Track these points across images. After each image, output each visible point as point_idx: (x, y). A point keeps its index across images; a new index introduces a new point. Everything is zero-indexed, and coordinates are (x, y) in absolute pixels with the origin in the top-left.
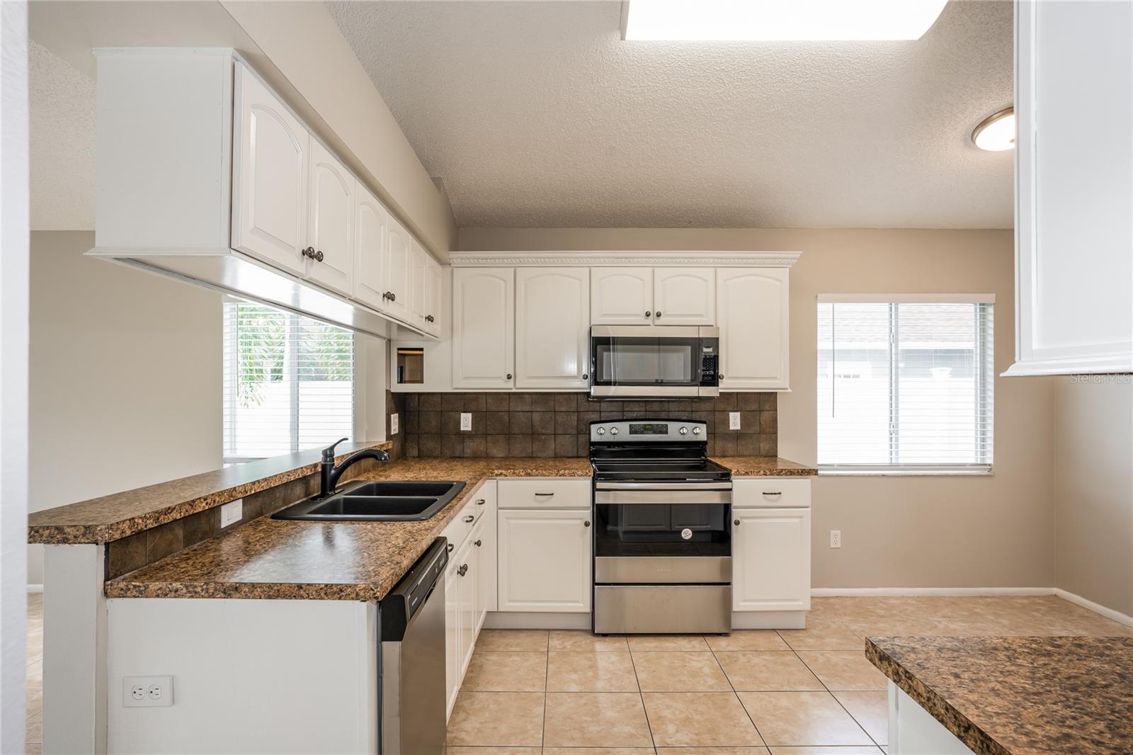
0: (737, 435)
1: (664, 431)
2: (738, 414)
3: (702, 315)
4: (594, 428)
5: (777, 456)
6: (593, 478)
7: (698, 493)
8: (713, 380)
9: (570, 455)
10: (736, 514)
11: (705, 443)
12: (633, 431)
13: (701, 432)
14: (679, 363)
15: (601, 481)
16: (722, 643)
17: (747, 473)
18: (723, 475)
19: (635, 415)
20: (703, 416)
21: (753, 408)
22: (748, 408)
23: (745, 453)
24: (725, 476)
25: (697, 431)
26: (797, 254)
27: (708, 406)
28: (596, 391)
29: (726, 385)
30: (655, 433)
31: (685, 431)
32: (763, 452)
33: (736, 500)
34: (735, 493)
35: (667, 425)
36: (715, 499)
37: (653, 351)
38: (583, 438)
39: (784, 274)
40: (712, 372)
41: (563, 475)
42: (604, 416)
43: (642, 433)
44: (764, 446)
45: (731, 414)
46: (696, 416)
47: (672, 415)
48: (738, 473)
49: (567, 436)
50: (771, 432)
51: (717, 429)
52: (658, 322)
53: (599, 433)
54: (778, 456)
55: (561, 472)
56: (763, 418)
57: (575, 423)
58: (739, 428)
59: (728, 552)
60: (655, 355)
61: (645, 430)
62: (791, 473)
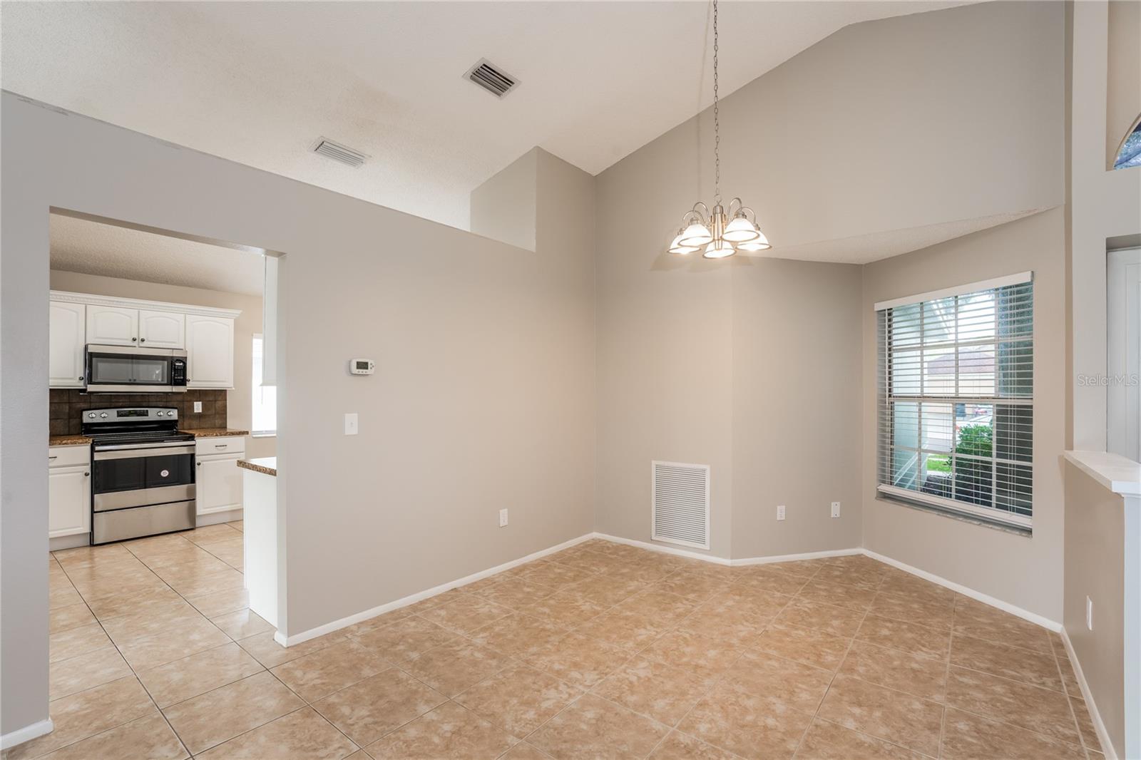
0: (200, 416)
1: (146, 414)
2: (200, 403)
3: (174, 343)
4: (85, 414)
5: (226, 427)
6: (92, 445)
7: (173, 448)
8: (183, 382)
9: (62, 433)
10: (198, 460)
11: (176, 421)
12: (119, 415)
13: (174, 414)
14: (158, 371)
15: (98, 445)
16: (190, 533)
17: (205, 435)
18: (190, 437)
19: (120, 404)
20: (175, 404)
21: (211, 399)
22: (207, 399)
23: (204, 426)
24: (192, 438)
25: (171, 413)
26: (239, 312)
27: (180, 398)
28: (91, 388)
29: (191, 385)
30: (138, 415)
31: (162, 414)
32: (217, 425)
33: (198, 451)
34: (197, 448)
35: (147, 411)
36: (184, 451)
37: (128, 363)
38: (74, 422)
39: (231, 322)
40: (182, 378)
41: (65, 444)
42: (93, 405)
43: (128, 416)
44: (218, 422)
45: (195, 403)
46: (170, 404)
47: (151, 404)
48: (200, 436)
49: (59, 420)
50: (223, 413)
51: (185, 412)
52: (142, 345)
53: (91, 417)
54: (228, 427)
55: (64, 442)
56: (217, 405)
57: (67, 411)
58: (201, 411)
59: (193, 481)
60: (130, 365)
61: (129, 414)
62: (233, 434)
